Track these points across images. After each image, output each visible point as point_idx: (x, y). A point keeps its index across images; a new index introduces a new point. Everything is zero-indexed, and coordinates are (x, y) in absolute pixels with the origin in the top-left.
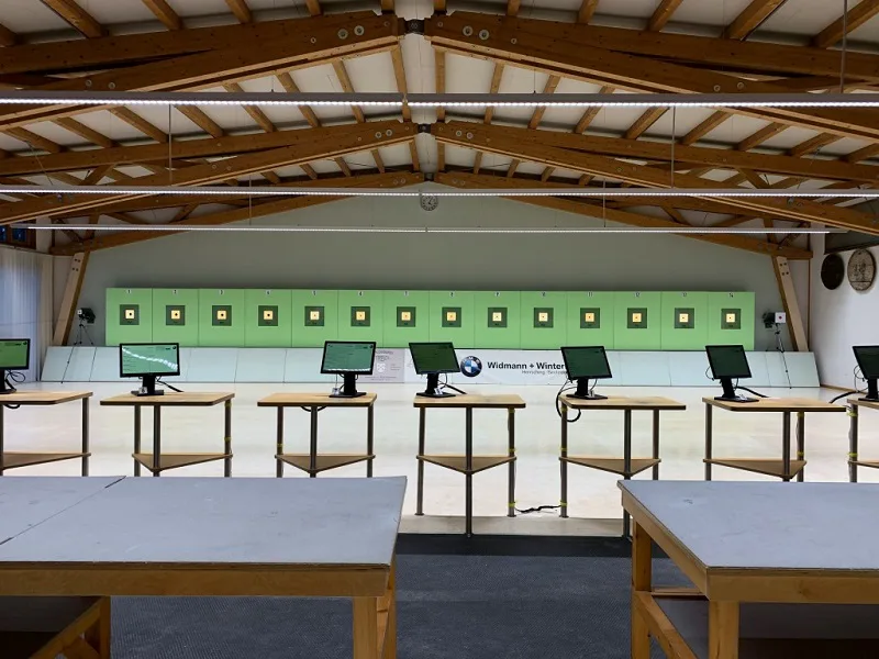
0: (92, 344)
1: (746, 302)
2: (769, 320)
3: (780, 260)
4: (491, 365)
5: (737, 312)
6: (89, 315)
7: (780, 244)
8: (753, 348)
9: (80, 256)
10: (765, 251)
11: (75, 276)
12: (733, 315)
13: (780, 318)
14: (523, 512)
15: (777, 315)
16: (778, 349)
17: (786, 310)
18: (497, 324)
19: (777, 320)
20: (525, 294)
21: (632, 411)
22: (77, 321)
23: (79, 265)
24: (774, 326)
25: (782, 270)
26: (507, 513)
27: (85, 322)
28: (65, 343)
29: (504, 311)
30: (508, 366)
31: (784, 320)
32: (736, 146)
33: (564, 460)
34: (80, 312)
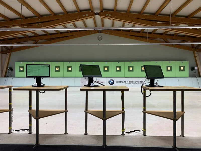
0: (12, 77)
1: (186, 64)
2: (192, 69)
3: (196, 52)
4: (117, 82)
5: (184, 67)
6: (11, 69)
7: (195, 48)
8: (188, 76)
9: (9, 54)
10: (191, 50)
11: (8, 59)
12: (183, 68)
13: (196, 68)
14: (128, 133)
15: (195, 67)
16: (195, 77)
17: (197, 66)
18: (118, 71)
19: (195, 69)
20: (126, 62)
21: (177, 92)
22: (8, 71)
23: (8, 56)
24: (194, 70)
25: (196, 55)
26: (121, 134)
27: (10, 71)
28: (5, 77)
29: (120, 67)
30: (121, 82)
31: (197, 69)
32: (187, 17)
33: (145, 112)
34: (8, 68)
